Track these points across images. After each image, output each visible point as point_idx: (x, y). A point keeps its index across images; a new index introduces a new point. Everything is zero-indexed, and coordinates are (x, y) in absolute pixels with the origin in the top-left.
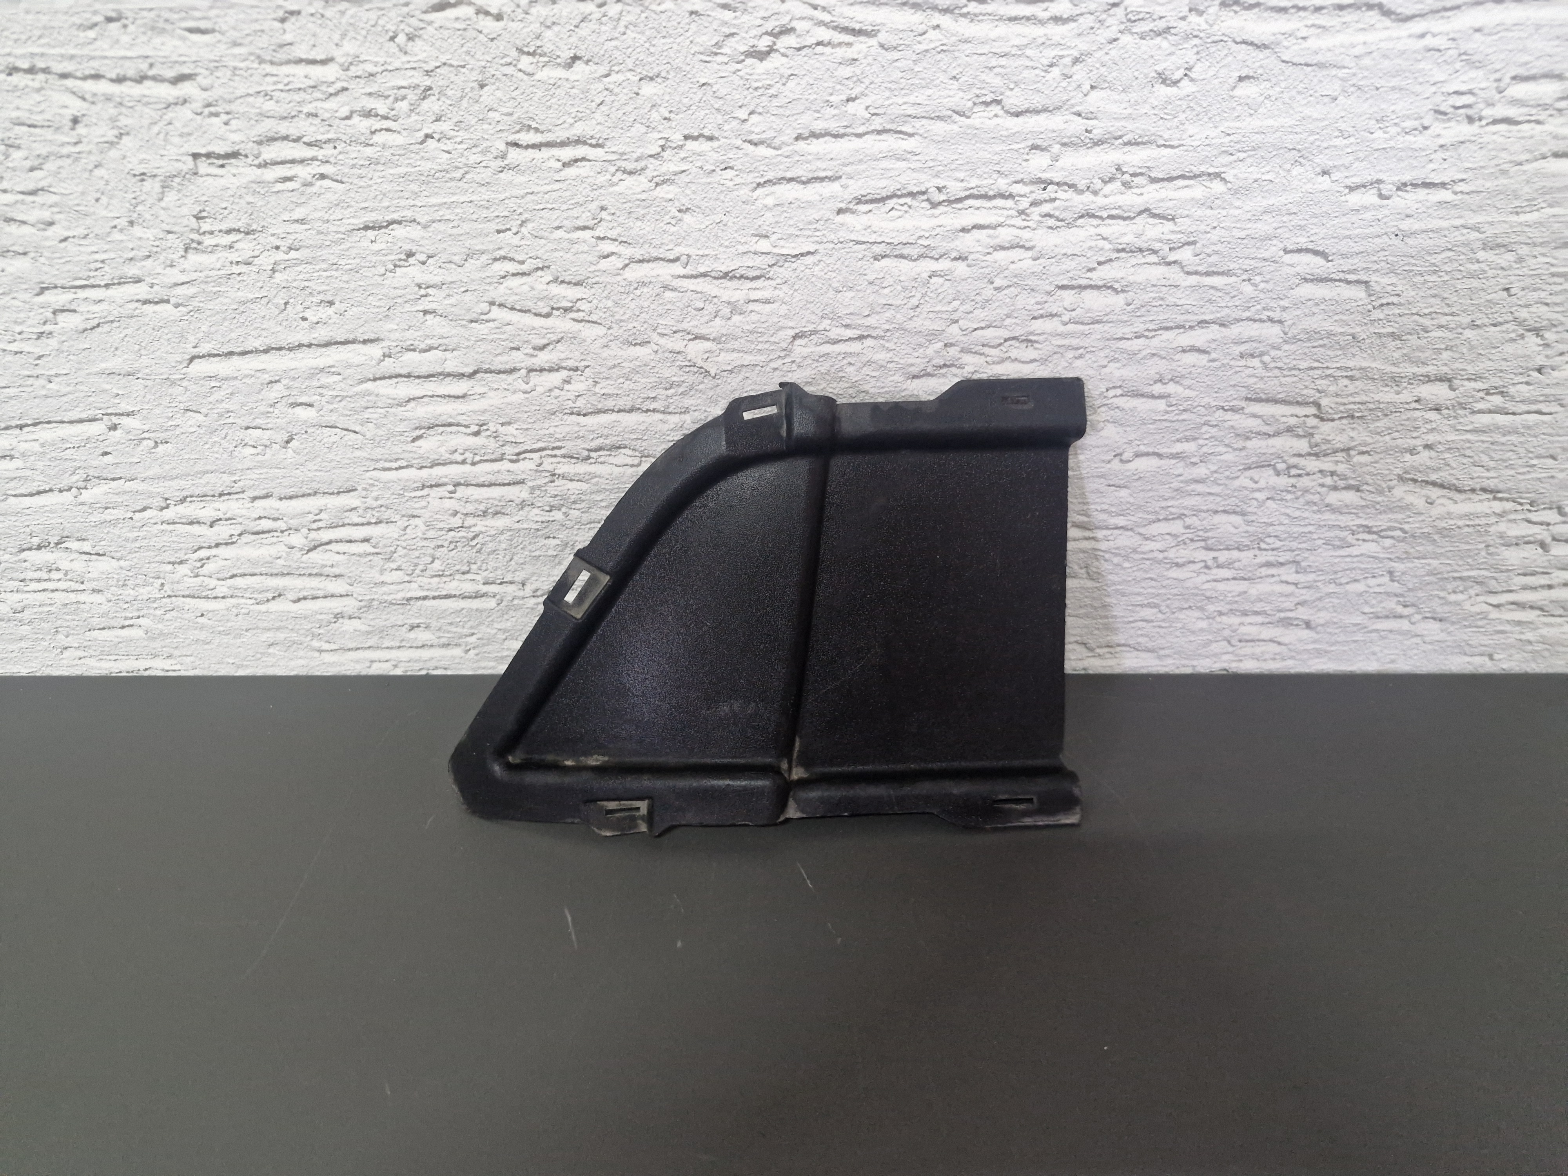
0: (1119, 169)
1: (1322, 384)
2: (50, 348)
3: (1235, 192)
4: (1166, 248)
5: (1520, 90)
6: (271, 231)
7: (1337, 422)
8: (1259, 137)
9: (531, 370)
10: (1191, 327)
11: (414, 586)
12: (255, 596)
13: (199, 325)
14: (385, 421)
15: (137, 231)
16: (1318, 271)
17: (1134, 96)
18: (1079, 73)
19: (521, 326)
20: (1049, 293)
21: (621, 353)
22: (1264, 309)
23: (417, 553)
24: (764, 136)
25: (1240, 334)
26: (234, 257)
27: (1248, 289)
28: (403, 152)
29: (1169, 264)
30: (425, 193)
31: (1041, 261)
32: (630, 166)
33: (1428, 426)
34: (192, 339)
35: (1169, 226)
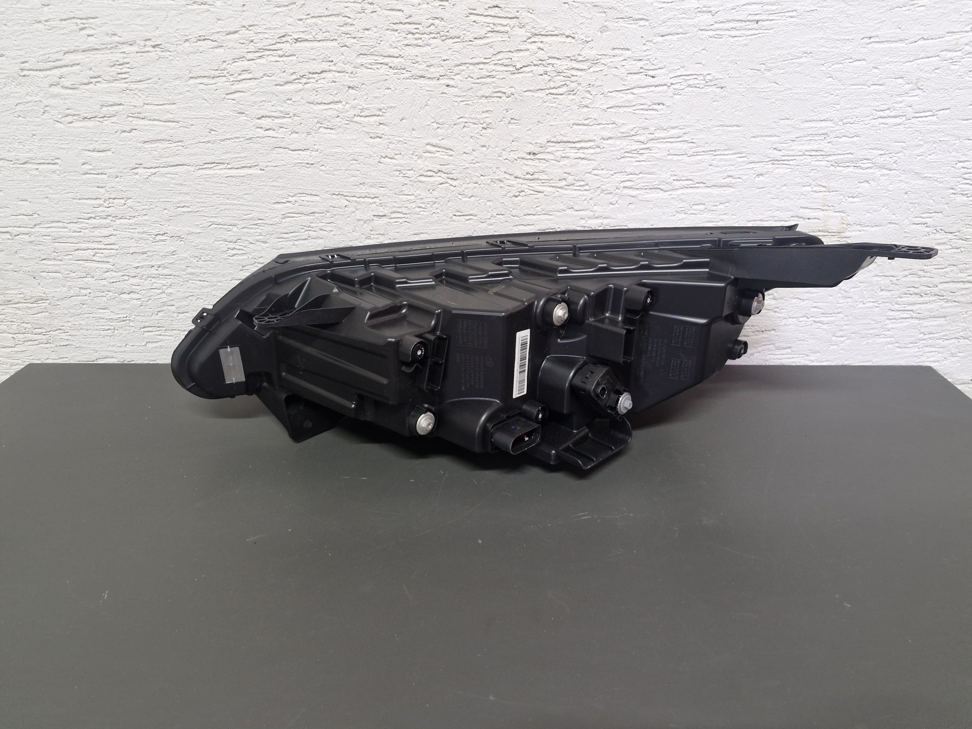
5: (695, 207)
15: (354, 233)
17: (604, 207)
18: (591, 202)
32: (482, 221)
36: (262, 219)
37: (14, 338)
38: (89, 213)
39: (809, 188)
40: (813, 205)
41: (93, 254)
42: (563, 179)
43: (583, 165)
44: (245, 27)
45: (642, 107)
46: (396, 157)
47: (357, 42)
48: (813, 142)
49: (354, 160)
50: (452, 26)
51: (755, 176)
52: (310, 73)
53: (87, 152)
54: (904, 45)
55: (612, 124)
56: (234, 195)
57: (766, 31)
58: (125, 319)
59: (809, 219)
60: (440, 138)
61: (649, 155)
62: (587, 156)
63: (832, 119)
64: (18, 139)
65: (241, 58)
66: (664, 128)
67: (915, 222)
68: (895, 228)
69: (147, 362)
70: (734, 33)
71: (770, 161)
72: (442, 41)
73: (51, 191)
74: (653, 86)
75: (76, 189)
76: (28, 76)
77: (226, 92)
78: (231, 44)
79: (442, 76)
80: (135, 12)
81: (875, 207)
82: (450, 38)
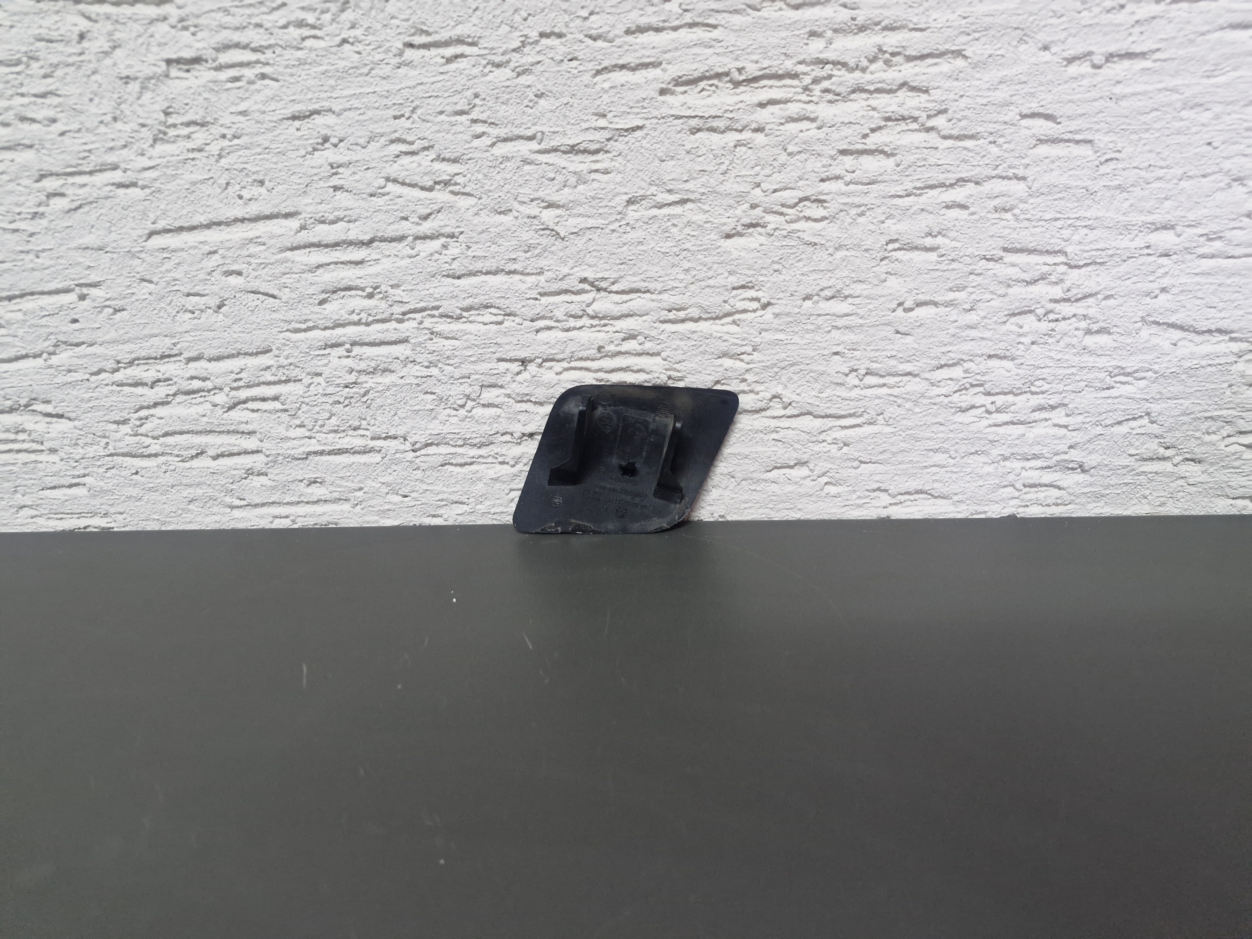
0: (880, 50)
1: (1066, 233)
2: (41, 227)
3: (975, 66)
4: (924, 115)
6: (221, 122)
7: (1084, 269)
8: (990, 19)
9: (417, 238)
10: (952, 185)
11: (313, 441)
12: (182, 453)
13: (158, 204)
14: (298, 285)
15: (119, 125)
16: (1051, 132)
19: (409, 198)
20: (833, 158)
21: (488, 220)
22: (1010, 167)
23: (317, 409)
24: (600, 31)
25: (992, 189)
26: (191, 145)
27: (994, 149)
28: (324, 53)
29: (929, 130)
30: (340, 87)
31: (824, 129)
32: (497, 59)
33: (1162, 271)
34: (152, 216)
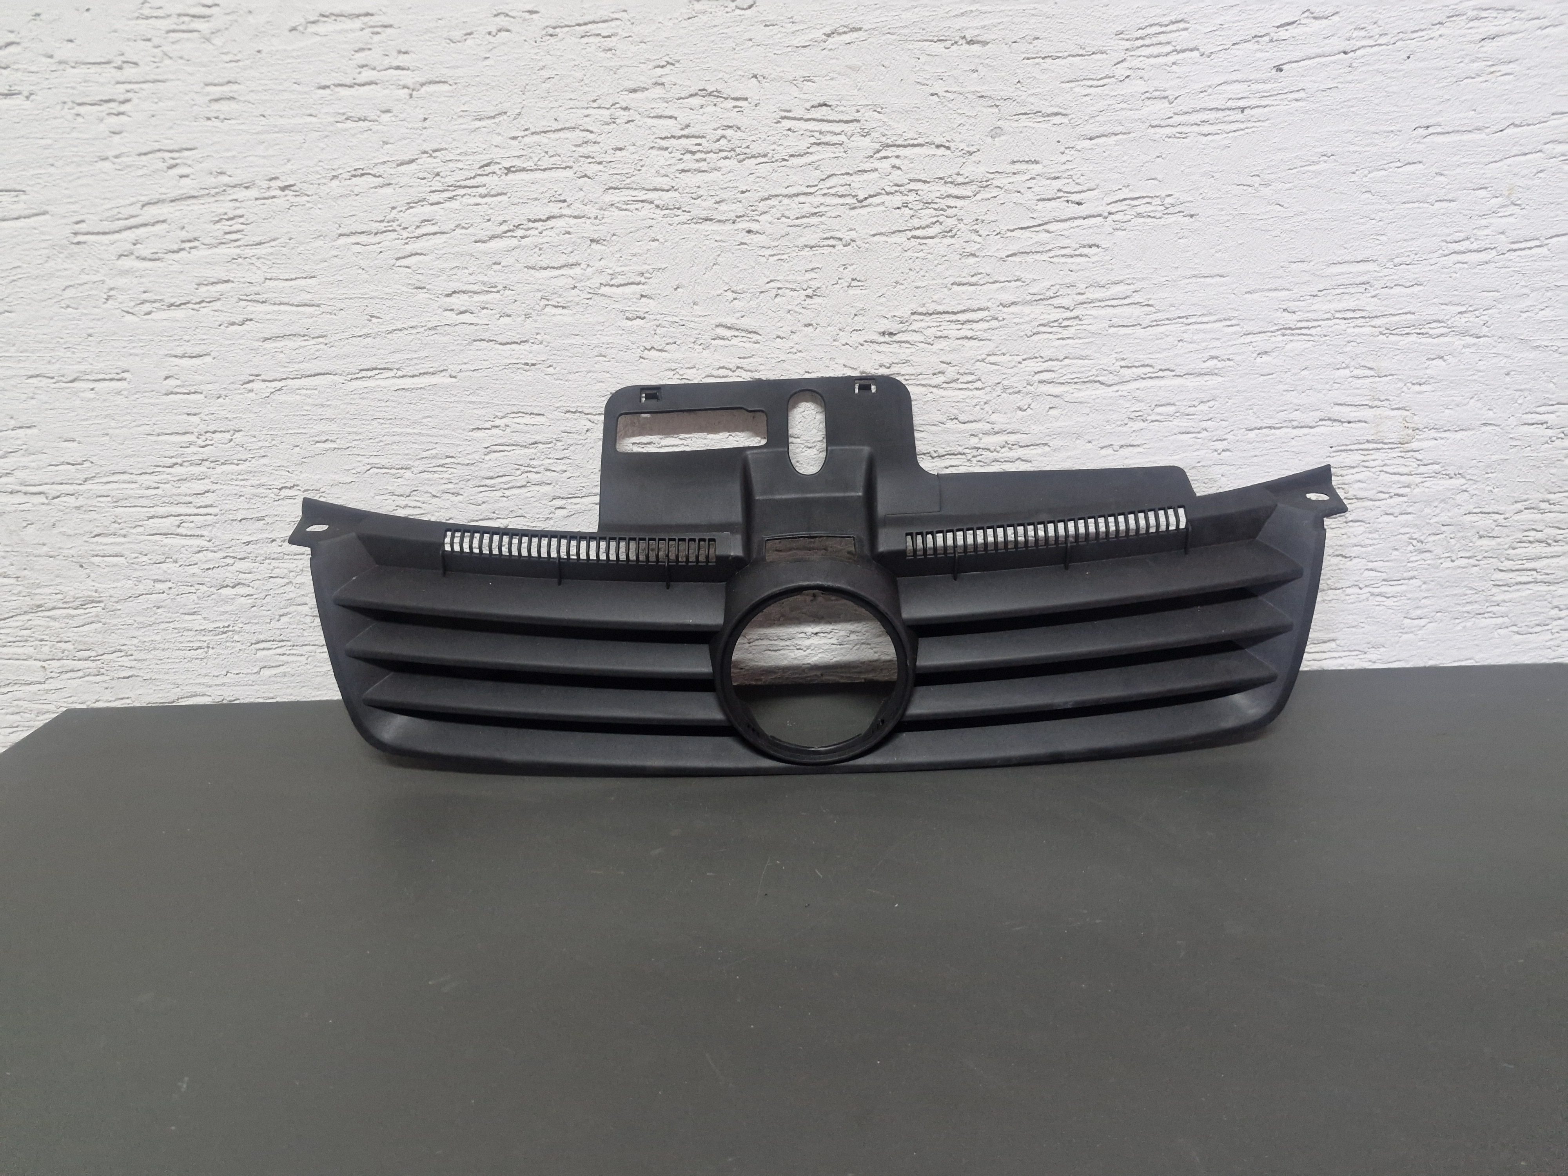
17: (1009, 415)
18: (987, 407)
35: (1030, 464)
36: (452, 457)
37: (44, 667)
38: (172, 457)
39: (1347, 372)
40: (1355, 399)
41: (177, 523)
42: (940, 372)
43: (971, 348)
44: (425, 152)
45: (1063, 252)
46: (668, 348)
47: (603, 169)
48: (1346, 297)
49: (601, 355)
50: (754, 138)
51: (1255, 355)
52: (529, 220)
53: (173, 359)
54: (1483, 136)
55: (1015, 281)
56: (408, 419)
57: (1258, 124)
58: (226, 629)
59: (1349, 422)
60: (739, 315)
61: (1078, 327)
62: (977, 334)
63: (1375, 258)
64: (65, 343)
65: (419, 201)
66: (1102, 283)
67: (1527, 422)
68: (1494, 432)
69: (261, 700)
70: (1206, 129)
71: (1278, 330)
72: (739, 162)
73: (113, 424)
74: (1079, 218)
75: (154, 420)
76: (85, 243)
77: (396, 256)
78: (404, 181)
79: (741, 216)
80: (255, 136)
81: (1458, 399)
82: (752, 157)
